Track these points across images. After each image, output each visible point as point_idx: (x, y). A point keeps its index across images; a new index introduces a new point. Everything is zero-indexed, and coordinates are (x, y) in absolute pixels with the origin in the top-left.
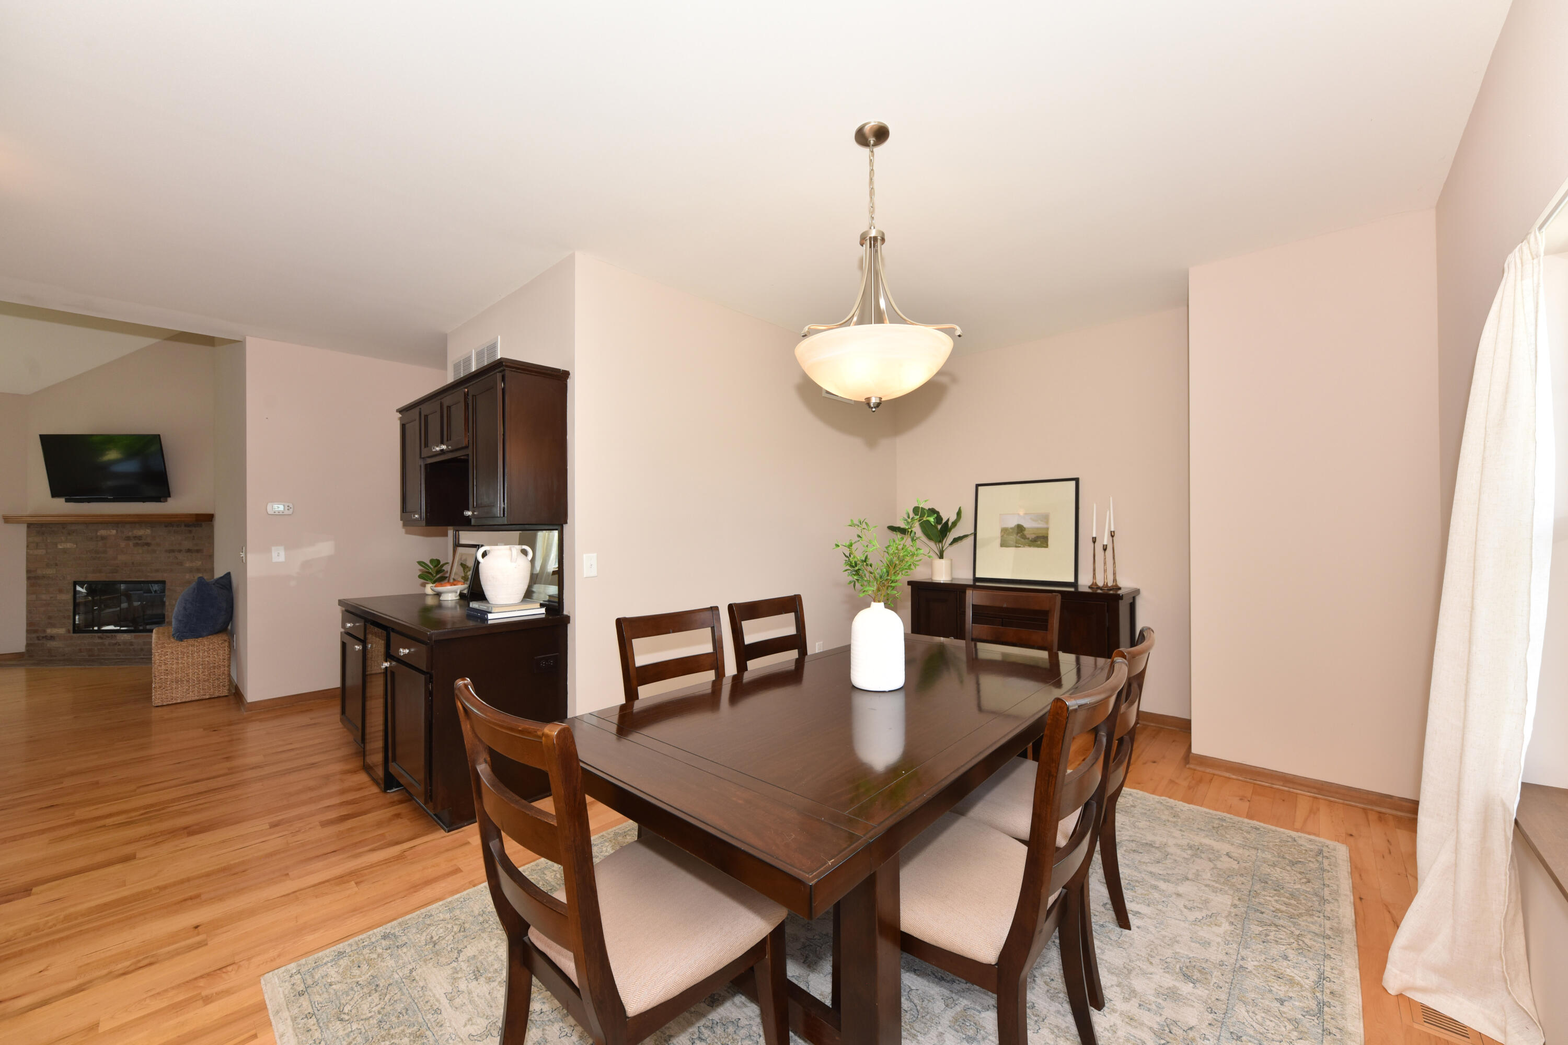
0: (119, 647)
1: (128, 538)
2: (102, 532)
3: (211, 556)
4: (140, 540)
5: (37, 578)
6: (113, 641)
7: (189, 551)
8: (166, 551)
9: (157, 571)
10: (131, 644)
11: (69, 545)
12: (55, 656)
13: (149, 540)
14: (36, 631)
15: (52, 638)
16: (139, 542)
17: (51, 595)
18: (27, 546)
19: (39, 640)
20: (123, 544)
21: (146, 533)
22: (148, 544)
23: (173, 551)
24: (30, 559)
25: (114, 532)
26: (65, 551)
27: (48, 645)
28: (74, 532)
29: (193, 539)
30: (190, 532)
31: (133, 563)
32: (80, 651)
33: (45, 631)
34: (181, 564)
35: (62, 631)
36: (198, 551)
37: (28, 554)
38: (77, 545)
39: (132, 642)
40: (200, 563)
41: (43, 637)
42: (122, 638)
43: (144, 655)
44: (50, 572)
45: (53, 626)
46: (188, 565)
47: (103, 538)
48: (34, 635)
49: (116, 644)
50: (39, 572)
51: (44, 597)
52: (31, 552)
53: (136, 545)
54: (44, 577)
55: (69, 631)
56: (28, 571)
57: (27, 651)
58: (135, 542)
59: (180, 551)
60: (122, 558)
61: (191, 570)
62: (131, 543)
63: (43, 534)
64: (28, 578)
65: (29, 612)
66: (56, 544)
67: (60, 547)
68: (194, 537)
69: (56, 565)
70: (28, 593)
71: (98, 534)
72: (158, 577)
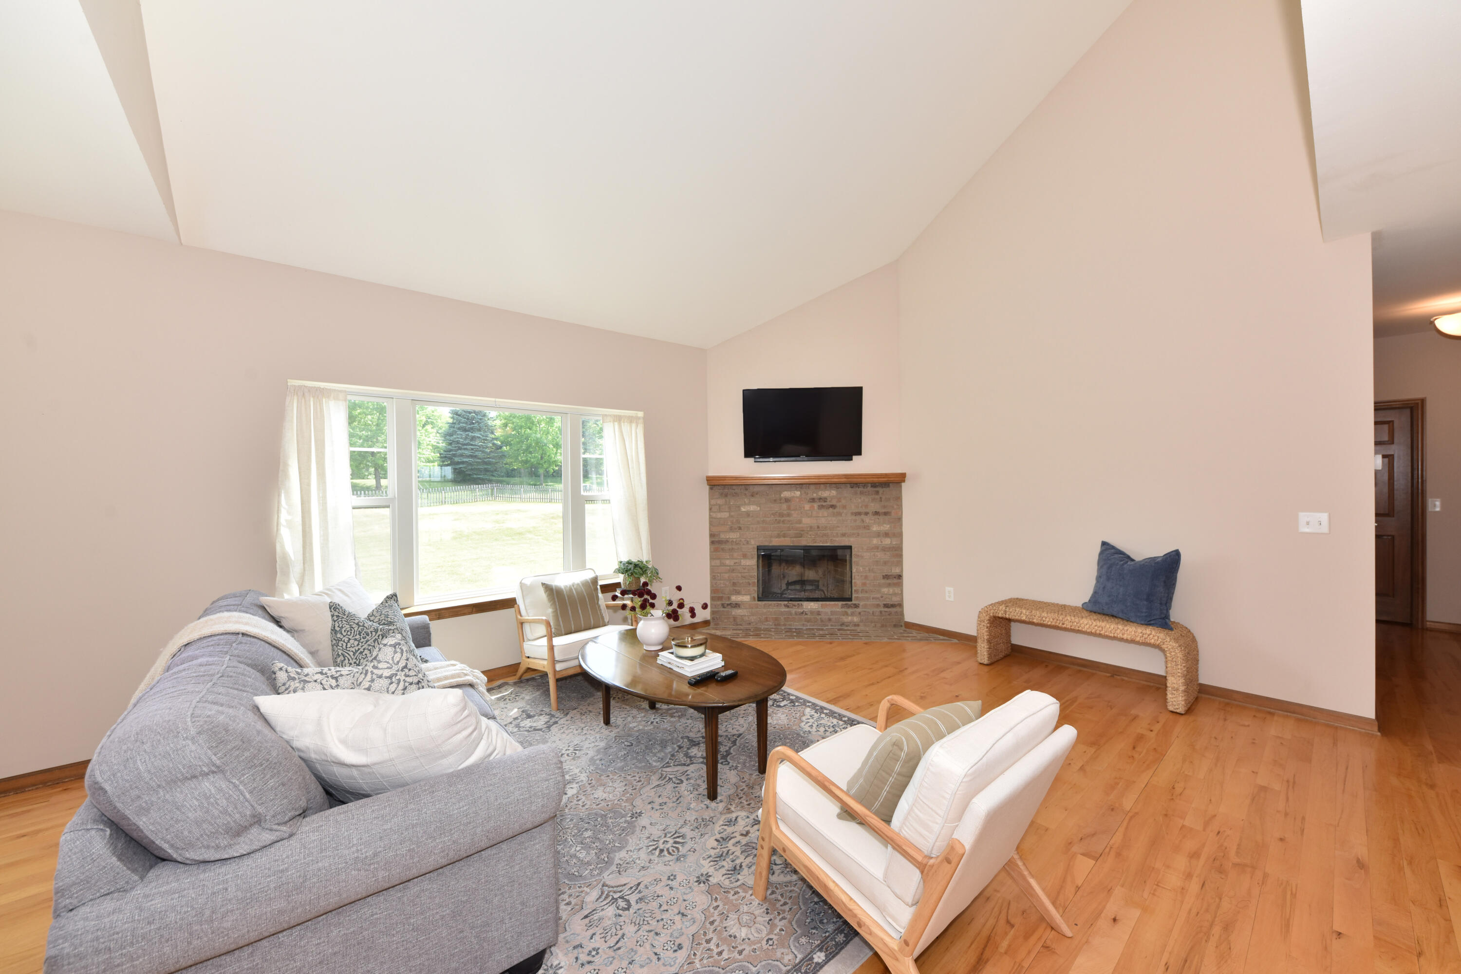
0: (806, 616)
1: (813, 500)
2: (786, 494)
3: (900, 519)
4: (825, 502)
5: (720, 542)
6: (800, 610)
7: (876, 513)
8: (852, 514)
9: (844, 535)
10: (819, 613)
11: (752, 508)
12: (741, 625)
13: (834, 502)
14: (720, 598)
15: (737, 605)
16: (824, 504)
17: (735, 561)
18: (710, 509)
19: (724, 607)
20: (807, 507)
21: (832, 494)
22: (833, 506)
23: (859, 514)
24: (713, 522)
25: (798, 493)
26: (748, 514)
27: (733, 613)
28: (757, 494)
29: (881, 501)
30: (877, 493)
31: (818, 527)
32: (767, 620)
33: (729, 598)
34: (867, 527)
35: (746, 598)
36: (886, 514)
37: (711, 517)
38: (760, 507)
39: (819, 611)
40: (888, 526)
41: (728, 605)
42: (809, 607)
43: (832, 625)
44: (733, 536)
45: (738, 593)
46: (875, 528)
47: (787, 500)
48: (719, 603)
49: (802, 613)
50: (723, 536)
51: (728, 562)
52: (714, 515)
53: (821, 507)
54: (727, 542)
55: (754, 598)
56: (712, 535)
57: (713, 619)
58: (820, 504)
59: (866, 514)
60: (807, 521)
61: (878, 535)
62: (816, 505)
63: (726, 496)
64: (712, 543)
65: (713, 577)
66: (739, 507)
67: (743, 509)
68: (881, 498)
69: (740, 528)
70: (712, 558)
71: (782, 496)
72: (845, 542)
